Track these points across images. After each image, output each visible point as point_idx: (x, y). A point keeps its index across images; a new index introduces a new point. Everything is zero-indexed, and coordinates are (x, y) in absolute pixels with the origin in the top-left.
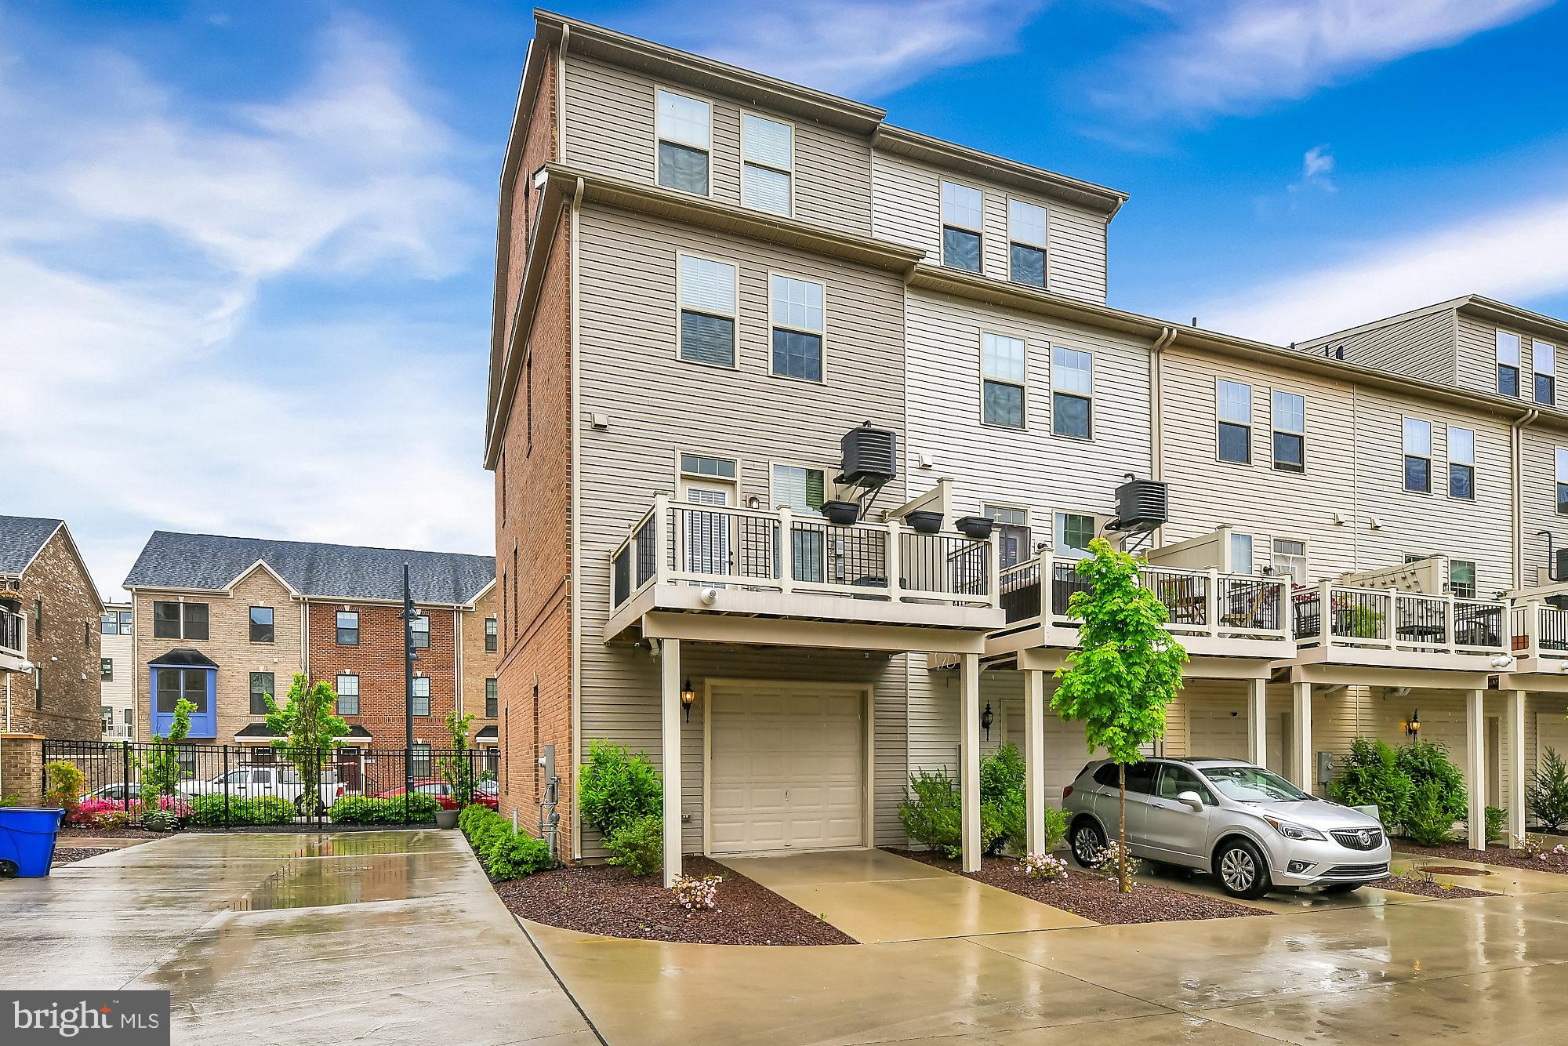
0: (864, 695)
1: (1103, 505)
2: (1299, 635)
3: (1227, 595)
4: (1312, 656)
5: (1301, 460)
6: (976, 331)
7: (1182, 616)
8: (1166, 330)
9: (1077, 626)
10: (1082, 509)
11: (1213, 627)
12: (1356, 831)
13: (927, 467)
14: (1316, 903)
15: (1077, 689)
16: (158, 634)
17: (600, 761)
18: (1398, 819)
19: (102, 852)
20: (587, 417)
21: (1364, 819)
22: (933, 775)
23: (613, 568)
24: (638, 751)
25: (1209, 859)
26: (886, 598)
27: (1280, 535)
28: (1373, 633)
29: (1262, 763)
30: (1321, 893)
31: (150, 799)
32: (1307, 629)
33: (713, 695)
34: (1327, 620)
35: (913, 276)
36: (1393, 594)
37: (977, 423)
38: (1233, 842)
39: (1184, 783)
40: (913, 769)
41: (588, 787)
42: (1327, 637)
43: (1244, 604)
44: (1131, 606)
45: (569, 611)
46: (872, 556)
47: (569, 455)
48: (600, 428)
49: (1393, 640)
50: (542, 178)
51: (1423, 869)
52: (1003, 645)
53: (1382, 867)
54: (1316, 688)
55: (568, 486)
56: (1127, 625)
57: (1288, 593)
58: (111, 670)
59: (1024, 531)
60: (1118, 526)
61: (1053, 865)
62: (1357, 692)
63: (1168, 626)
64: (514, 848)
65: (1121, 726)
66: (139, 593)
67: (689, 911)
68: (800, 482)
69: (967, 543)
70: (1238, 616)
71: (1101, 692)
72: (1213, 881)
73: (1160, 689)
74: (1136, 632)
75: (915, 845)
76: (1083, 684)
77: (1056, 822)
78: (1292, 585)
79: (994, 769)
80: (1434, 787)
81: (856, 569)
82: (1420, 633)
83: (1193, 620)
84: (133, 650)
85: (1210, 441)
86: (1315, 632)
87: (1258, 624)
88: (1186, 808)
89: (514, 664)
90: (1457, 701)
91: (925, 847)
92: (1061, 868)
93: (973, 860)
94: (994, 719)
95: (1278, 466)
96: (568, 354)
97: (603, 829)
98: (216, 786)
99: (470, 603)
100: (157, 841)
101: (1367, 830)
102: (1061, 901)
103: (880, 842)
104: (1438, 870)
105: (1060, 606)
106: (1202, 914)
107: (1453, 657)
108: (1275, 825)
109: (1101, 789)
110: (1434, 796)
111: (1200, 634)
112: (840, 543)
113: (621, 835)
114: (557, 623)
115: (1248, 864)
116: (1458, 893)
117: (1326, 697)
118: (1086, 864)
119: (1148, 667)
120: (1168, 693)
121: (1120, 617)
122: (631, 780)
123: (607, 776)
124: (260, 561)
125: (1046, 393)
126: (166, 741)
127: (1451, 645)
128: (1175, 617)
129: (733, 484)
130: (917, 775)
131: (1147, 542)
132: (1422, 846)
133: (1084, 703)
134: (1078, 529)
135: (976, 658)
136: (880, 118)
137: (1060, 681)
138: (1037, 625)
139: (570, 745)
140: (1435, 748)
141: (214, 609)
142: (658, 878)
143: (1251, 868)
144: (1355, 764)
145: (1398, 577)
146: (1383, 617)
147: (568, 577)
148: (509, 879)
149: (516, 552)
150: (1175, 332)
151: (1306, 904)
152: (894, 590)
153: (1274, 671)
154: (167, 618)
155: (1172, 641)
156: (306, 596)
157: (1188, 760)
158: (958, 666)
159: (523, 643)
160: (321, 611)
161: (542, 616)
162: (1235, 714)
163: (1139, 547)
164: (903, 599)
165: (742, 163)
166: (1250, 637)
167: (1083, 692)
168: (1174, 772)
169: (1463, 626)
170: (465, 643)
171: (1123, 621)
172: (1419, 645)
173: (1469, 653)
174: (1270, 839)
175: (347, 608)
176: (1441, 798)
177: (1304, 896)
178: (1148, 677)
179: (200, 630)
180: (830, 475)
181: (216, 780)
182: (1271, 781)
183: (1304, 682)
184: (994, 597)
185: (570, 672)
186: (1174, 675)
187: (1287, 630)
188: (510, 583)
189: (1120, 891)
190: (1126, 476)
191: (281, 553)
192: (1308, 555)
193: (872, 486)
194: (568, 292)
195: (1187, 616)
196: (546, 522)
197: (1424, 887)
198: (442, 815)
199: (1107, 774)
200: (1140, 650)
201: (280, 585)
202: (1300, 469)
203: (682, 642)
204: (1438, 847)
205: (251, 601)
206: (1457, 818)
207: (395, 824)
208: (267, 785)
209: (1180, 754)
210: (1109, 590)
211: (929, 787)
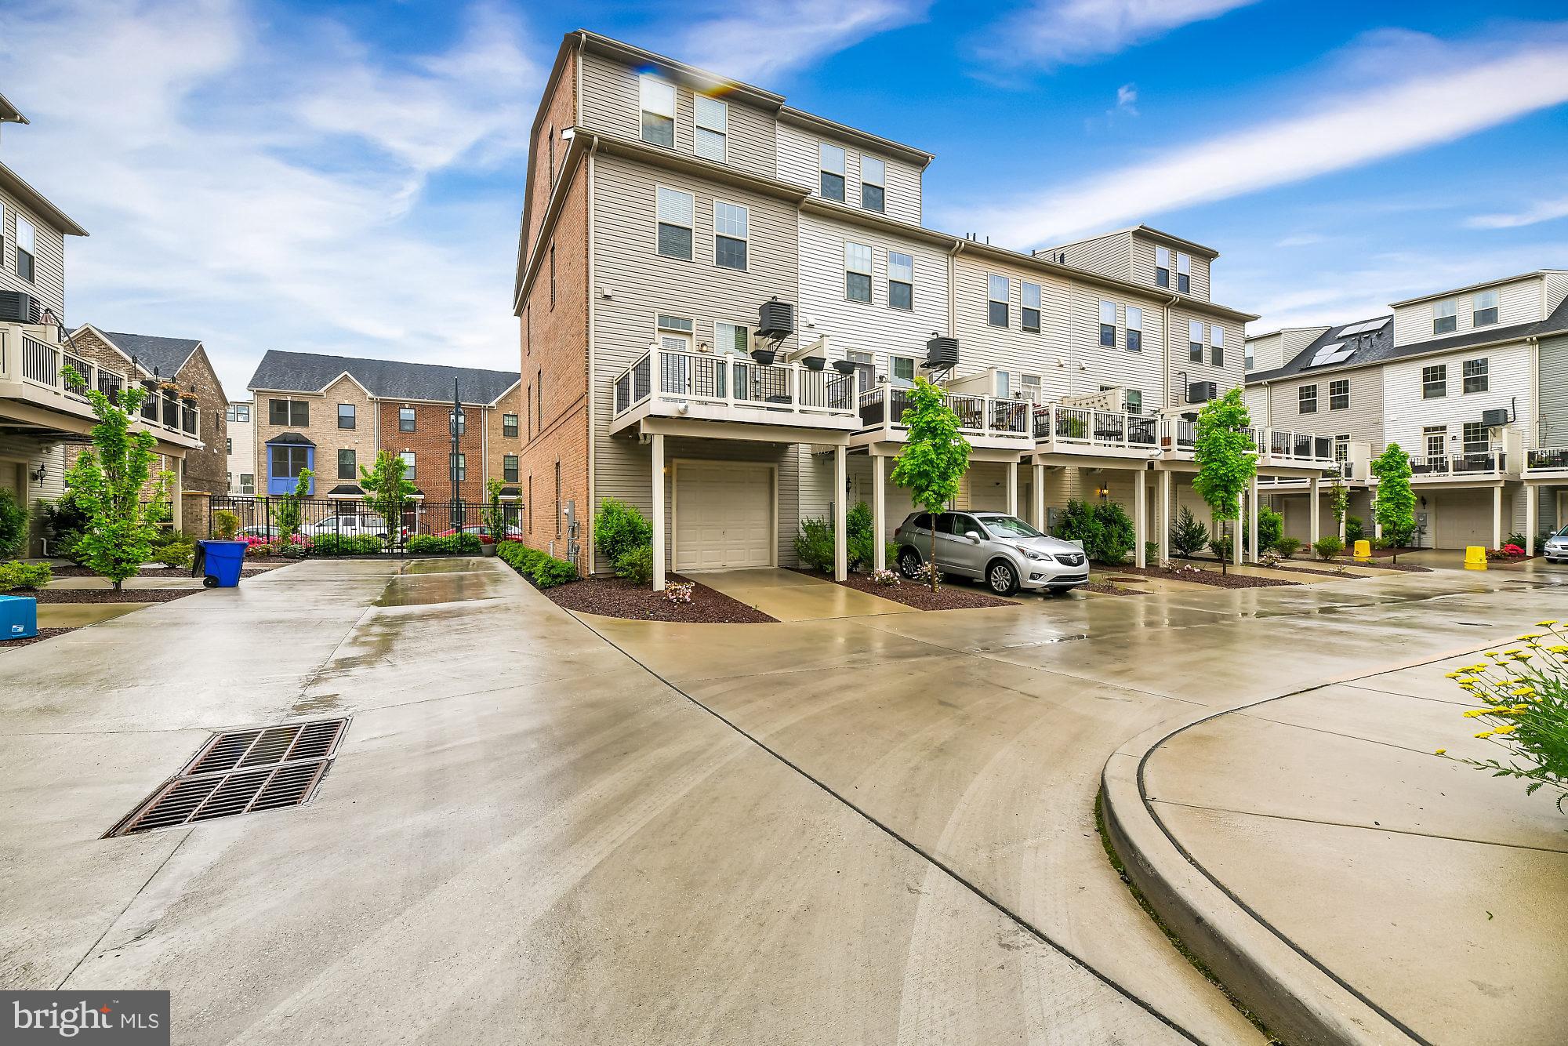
0: (772, 471)
1: (918, 351)
2: (1037, 435)
3: (995, 410)
4: (1045, 449)
5: (1039, 326)
6: (842, 240)
7: (968, 423)
8: (958, 243)
9: (907, 429)
10: (905, 354)
11: (986, 430)
12: (1069, 555)
13: (811, 326)
14: (1046, 599)
15: (907, 468)
16: (272, 422)
17: (609, 512)
18: (1095, 549)
19: (263, 571)
20: (599, 290)
21: (1074, 548)
22: (815, 521)
23: (615, 387)
24: (631, 505)
25: (984, 572)
26: (791, 411)
27: (1024, 372)
28: (1080, 435)
29: (1014, 514)
30: (1049, 593)
31: (285, 536)
32: (1041, 432)
33: (678, 469)
34: (1053, 427)
35: (804, 204)
36: (1092, 411)
37: (843, 299)
38: (1000, 562)
39: (968, 526)
40: (803, 517)
41: (601, 528)
42: (1053, 437)
43: (1005, 416)
44: (939, 418)
45: (587, 415)
46: (778, 382)
47: (587, 315)
48: (607, 297)
49: (1092, 439)
50: (570, 134)
51: (1109, 579)
52: (860, 440)
53: (1084, 577)
54: (1047, 468)
55: (587, 334)
56: (937, 429)
57: (1030, 410)
58: (230, 446)
59: (871, 367)
60: (928, 365)
61: (891, 576)
62: (1071, 470)
63: (960, 430)
64: (553, 567)
65: (933, 491)
66: (258, 393)
67: (676, 604)
68: (732, 334)
69: (839, 377)
70: (1001, 424)
71: (922, 470)
72: (986, 586)
73: (956, 469)
74: (942, 434)
75: (804, 565)
76: (912, 465)
77: (891, 550)
78: (1033, 404)
79: (853, 517)
80: (1116, 530)
81: (773, 391)
82: (1108, 435)
83: (974, 426)
84: (254, 433)
85: (984, 313)
86: (1047, 434)
87: (1013, 428)
88: (970, 542)
89: (538, 447)
90: (1129, 477)
91: (809, 567)
92: (896, 578)
93: (842, 574)
94: (853, 485)
95: (1025, 329)
96: (587, 249)
97: (611, 554)
98: (317, 528)
99: (493, 404)
100: (294, 565)
101: (1076, 555)
102: (896, 598)
103: (783, 563)
104: (1117, 580)
105: (896, 417)
106: (980, 604)
107: (1126, 450)
108: (1023, 551)
109: (918, 530)
110: (1115, 534)
111: (979, 434)
112: (758, 373)
113: (625, 558)
114: (576, 423)
115: (1006, 575)
116: (1127, 592)
117: (1053, 474)
118: (910, 577)
119: (949, 455)
120: (960, 471)
121: (933, 425)
122: (629, 523)
123: (613, 520)
124: (346, 373)
125: (885, 281)
126: (292, 497)
127: (1126, 442)
128: (964, 424)
129: (691, 335)
130: (805, 521)
131: (946, 375)
132: (1108, 566)
133: (911, 477)
134: (904, 367)
135: (844, 448)
136: (782, 101)
137: (897, 463)
138: (882, 428)
139: (588, 501)
140: (1117, 506)
141: (312, 405)
142: (651, 585)
143: (1009, 577)
144: (1070, 515)
145: (1096, 400)
146: (1086, 424)
147: (587, 393)
148: (550, 587)
149: (539, 373)
150: (963, 244)
151: (1040, 599)
152: (795, 405)
153: (1022, 457)
154: (278, 411)
155: (963, 440)
156: (379, 398)
157: (971, 512)
158: (832, 452)
159: (546, 434)
160: (388, 409)
161: (565, 415)
162: (998, 484)
163: (941, 379)
164: (801, 411)
165: (695, 127)
166: (1008, 437)
167: (911, 470)
168: (962, 520)
169: (1133, 431)
170: (490, 431)
171: (935, 427)
172: (1107, 442)
173: (1136, 447)
174: (1020, 559)
175: (407, 406)
176: (1120, 536)
177: (1039, 594)
178: (948, 461)
179: (302, 419)
180: (752, 330)
181: (317, 524)
182: (1019, 525)
183: (1040, 464)
184: (856, 410)
185: (587, 454)
186: (964, 461)
187: (1030, 433)
188: (534, 393)
189: (932, 591)
190: (933, 334)
191: (360, 368)
192: (1042, 385)
193: (778, 338)
194: (587, 209)
195: (971, 423)
196: (567, 356)
197: (1109, 589)
198: (485, 548)
199: (923, 521)
200: (945, 443)
201: (359, 389)
202: (1038, 331)
203: (665, 436)
204: (1117, 566)
205: (339, 399)
206: (1129, 549)
207: (451, 554)
208: (353, 527)
209: (965, 508)
210: (926, 408)
211: (811, 528)
